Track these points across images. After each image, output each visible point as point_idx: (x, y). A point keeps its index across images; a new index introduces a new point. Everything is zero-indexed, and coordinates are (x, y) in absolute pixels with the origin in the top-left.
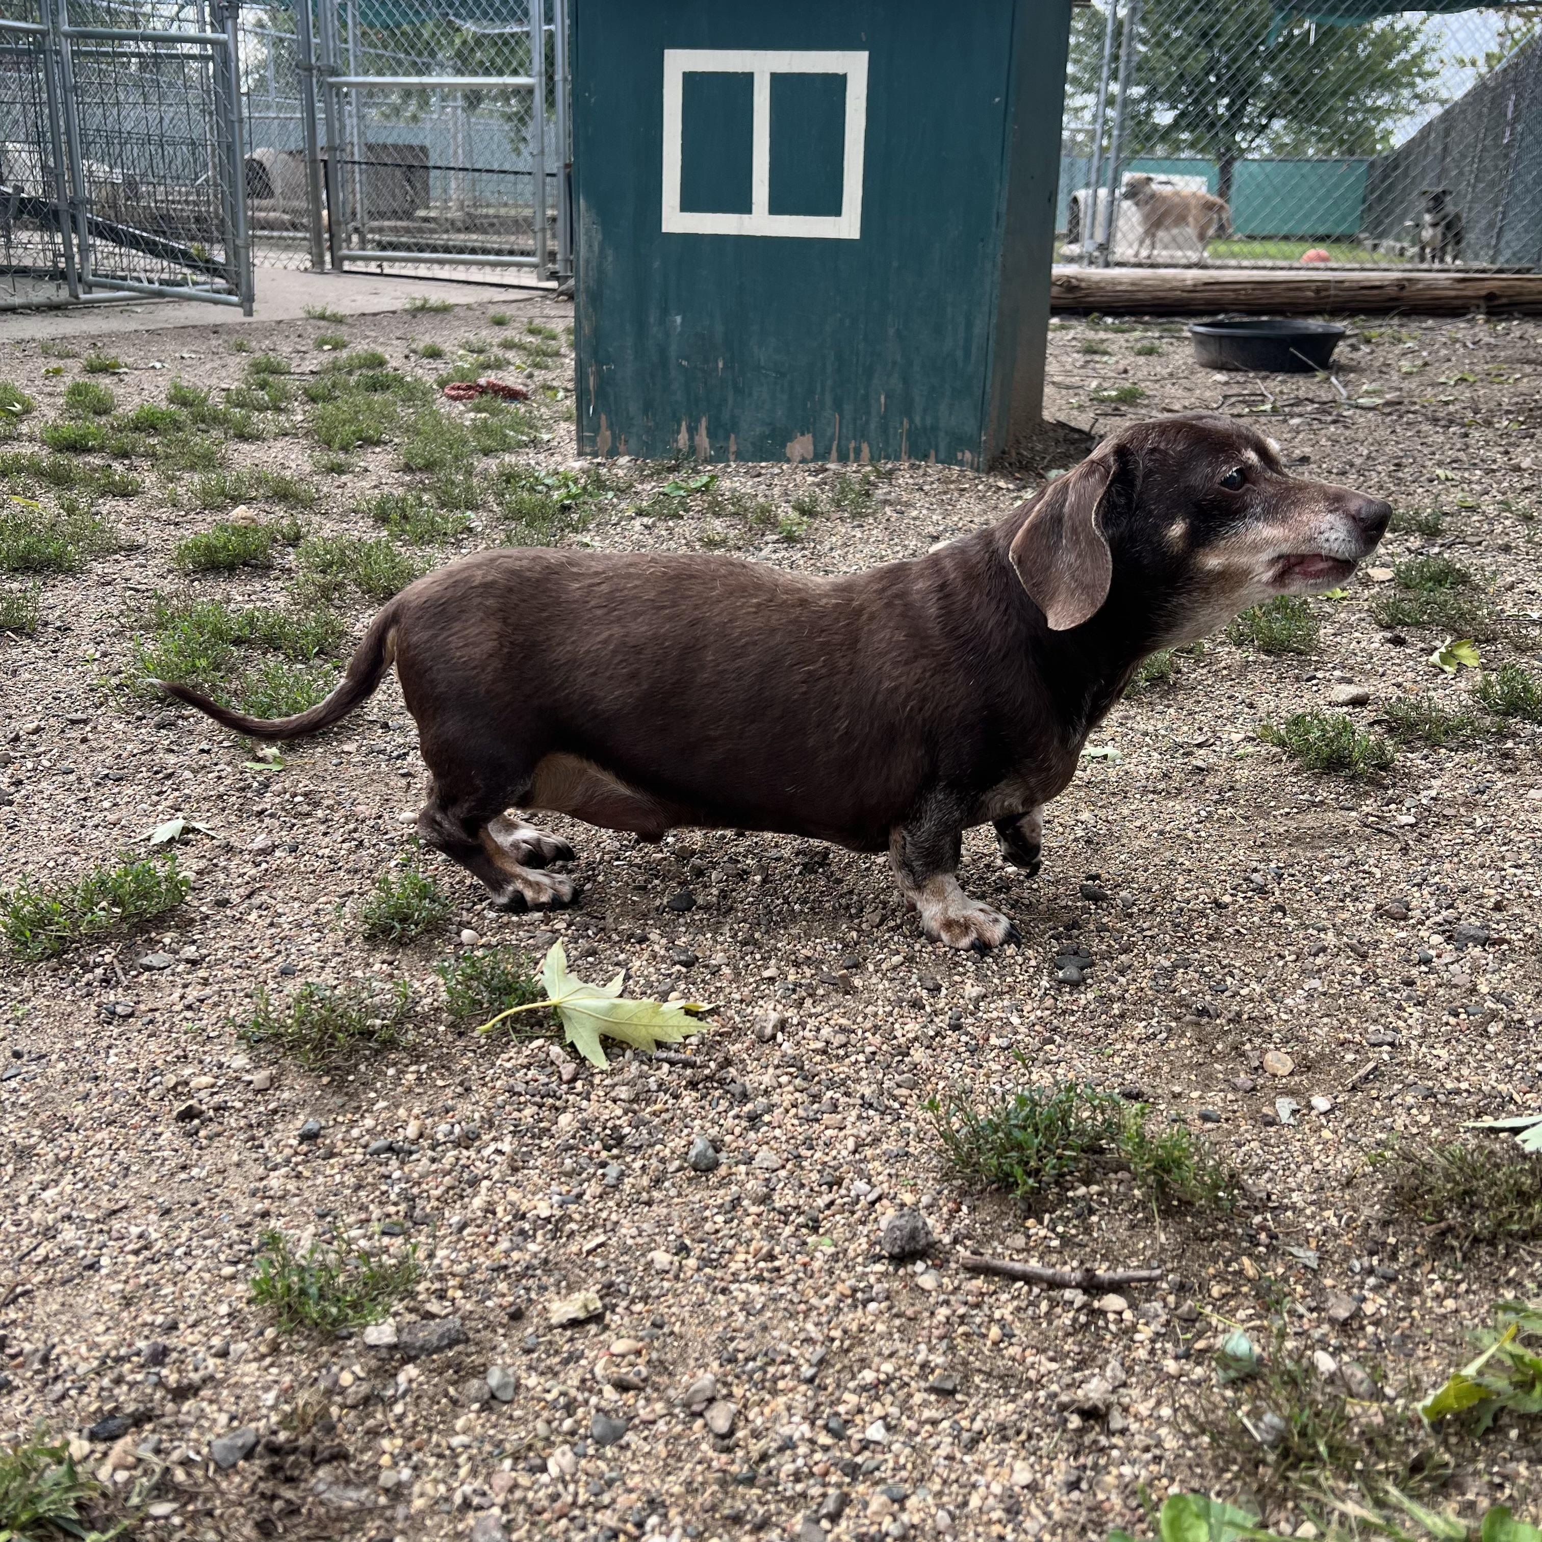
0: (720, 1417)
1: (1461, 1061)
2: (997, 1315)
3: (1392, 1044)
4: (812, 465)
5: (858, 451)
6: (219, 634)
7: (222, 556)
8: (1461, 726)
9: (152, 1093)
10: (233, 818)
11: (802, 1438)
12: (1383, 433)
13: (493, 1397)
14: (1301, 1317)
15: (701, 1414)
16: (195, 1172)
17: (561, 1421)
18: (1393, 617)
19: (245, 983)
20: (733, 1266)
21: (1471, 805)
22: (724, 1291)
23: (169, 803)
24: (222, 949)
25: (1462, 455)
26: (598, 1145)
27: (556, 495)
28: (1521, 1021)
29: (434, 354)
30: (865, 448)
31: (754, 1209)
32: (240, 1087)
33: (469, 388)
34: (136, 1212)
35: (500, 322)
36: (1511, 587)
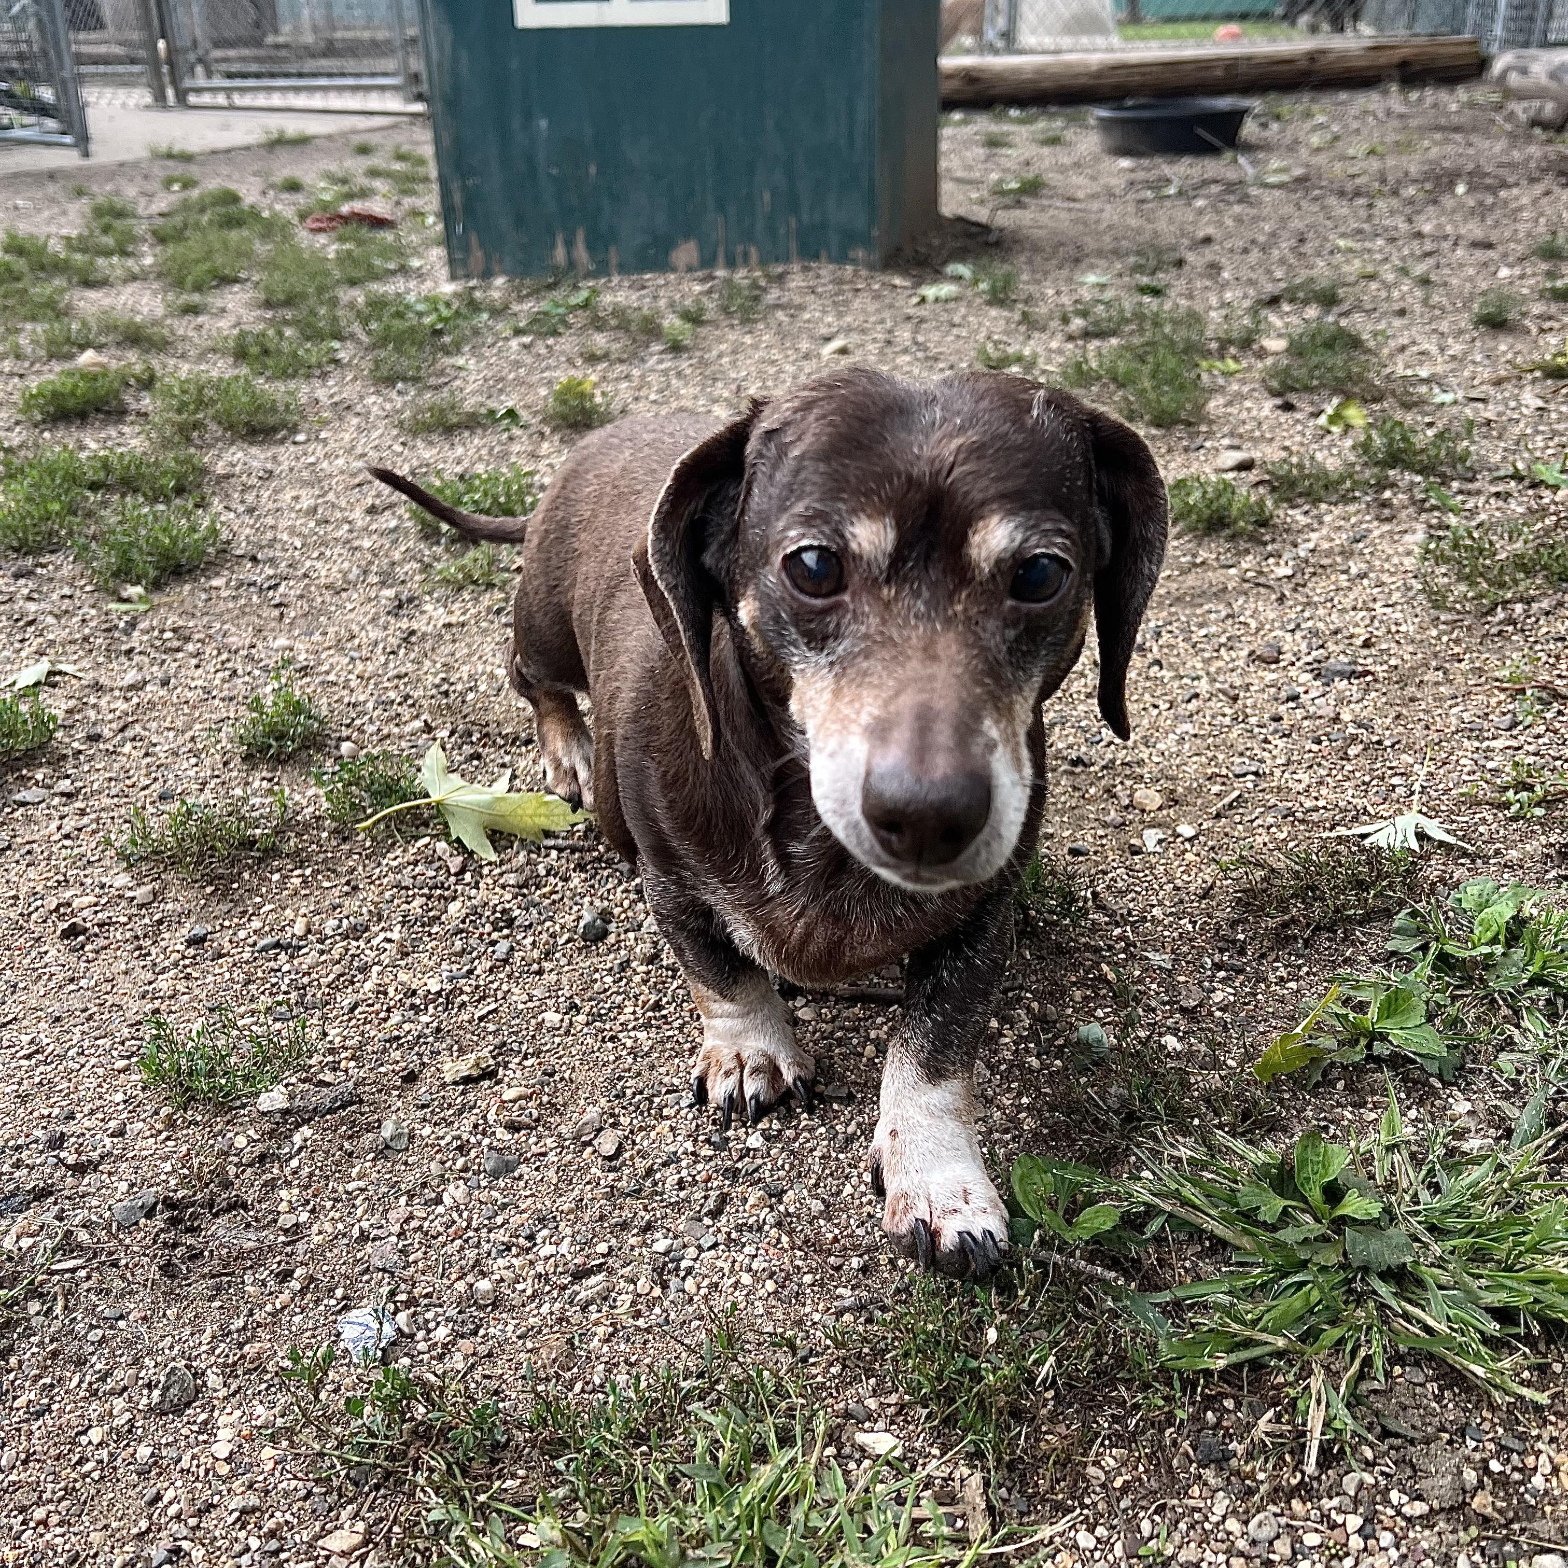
0: (607, 1143)
1: (1321, 783)
2: (873, 1035)
3: (1256, 774)
4: (700, 274)
5: (746, 255)
6: (73, 479)
7: (71, 403)
8: (1342, 480)
9: (34, 916)
10: (101, 659)
11: (685, 1152)
12: (1288, 209)
13: (387, 1147)
14: (1154, 1010)
15: (589, 1143)
16: (83, 983)
17: (454, 1161)
18: (1283, 383)
19: (123, 811)
20: (622, 1018)
21: (1347, 554)
22: (612, 1039)
23: (33, 649)
24: (97, 781)
25: (1366, 226)
26: (488, 928)
27: (427, 320)
28: (1379, 742)
29: (293, 187)
30: (754, 252)
31: (643, 968)
32: (124, 903)
33: (331, 219)
34: (25, 1023)
35: (364, 150)
36: (1403, 349)
